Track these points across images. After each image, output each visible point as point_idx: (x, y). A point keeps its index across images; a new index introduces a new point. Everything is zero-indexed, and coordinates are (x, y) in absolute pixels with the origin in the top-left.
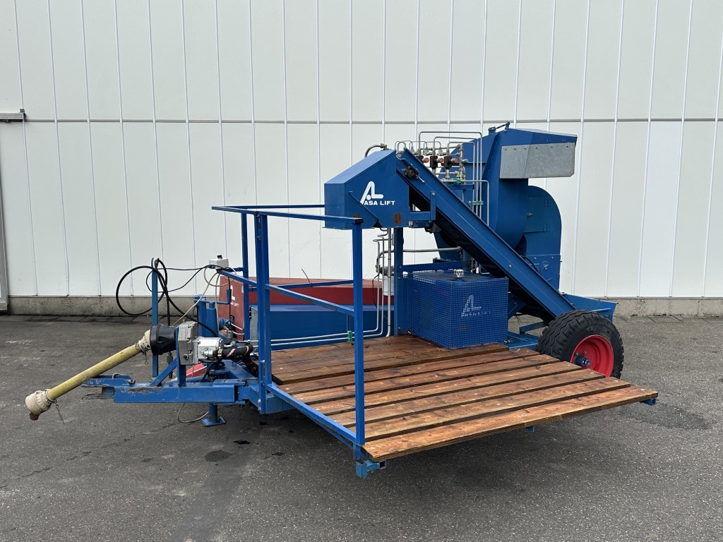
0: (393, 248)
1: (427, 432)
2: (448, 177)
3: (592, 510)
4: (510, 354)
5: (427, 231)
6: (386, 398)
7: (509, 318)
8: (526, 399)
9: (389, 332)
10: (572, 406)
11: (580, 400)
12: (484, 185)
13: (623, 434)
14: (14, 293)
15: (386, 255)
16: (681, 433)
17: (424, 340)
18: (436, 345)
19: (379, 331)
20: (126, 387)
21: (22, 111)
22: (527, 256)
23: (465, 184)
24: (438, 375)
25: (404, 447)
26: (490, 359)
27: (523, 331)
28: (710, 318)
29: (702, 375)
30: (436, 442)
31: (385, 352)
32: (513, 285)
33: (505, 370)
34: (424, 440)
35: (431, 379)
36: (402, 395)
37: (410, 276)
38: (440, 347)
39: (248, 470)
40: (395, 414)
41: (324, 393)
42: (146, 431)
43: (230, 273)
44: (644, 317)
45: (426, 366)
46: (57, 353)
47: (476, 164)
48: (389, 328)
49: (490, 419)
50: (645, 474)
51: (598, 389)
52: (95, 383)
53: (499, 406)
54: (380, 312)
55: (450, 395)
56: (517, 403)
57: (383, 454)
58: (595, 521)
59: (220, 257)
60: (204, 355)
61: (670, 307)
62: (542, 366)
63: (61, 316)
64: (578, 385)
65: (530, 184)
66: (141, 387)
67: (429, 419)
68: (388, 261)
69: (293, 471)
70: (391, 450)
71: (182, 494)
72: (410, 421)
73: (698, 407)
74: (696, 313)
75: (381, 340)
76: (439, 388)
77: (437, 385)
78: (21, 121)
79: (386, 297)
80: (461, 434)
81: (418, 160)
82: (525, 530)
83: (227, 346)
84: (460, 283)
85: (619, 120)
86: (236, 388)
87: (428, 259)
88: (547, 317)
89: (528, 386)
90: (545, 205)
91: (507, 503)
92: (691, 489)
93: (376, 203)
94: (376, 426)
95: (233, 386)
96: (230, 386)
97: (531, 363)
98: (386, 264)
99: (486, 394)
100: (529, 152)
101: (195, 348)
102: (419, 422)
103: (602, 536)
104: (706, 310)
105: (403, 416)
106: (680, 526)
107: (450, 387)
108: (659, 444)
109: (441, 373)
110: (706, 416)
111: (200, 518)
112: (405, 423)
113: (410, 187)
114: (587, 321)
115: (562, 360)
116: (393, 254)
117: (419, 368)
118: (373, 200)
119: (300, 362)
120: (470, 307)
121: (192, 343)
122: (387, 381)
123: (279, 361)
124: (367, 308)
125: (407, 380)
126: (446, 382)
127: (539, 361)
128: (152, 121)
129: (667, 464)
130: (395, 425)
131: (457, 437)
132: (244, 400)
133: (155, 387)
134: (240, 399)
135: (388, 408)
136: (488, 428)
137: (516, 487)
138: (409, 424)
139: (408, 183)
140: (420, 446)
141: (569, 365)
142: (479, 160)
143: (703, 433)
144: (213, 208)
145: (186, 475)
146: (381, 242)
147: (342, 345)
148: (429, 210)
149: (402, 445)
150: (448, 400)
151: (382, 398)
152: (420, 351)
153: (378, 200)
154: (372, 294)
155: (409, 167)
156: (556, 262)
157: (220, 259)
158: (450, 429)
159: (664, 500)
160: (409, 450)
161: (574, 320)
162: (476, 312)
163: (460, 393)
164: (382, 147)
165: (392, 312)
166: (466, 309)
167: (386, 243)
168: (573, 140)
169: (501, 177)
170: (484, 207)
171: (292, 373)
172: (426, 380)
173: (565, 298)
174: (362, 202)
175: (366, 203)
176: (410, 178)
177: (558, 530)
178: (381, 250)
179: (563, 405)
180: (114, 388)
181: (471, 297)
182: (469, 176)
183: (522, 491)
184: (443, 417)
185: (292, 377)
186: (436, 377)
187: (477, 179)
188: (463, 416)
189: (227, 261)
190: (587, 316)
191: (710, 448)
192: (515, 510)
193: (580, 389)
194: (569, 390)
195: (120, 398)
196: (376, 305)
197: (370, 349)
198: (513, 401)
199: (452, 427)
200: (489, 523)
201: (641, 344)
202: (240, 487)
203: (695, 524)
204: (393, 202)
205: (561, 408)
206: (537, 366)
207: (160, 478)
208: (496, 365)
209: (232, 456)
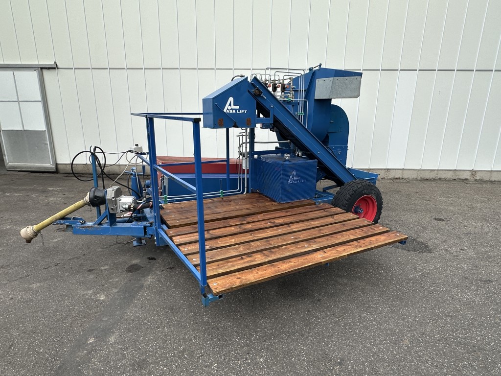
0: (248, 140)
1: (255, 270)
2: (283, 97)
3: (364, 317)
4: (316, 207)
5: (271, 130)
6: (233, 240)
7: (317, 182)
8: (324, 242)
9: (246, 191)
10: (354, 247)
11: (359, 242)
12: (305, 102)
13: (381, 256)
14: (59, 162)
15: (244, 145)
16: (416, 255)
17: (266, 196)
18: (272, 200)
19: (239, 191)
20: (79, 225)
21: (55, 62)
22: (329, 146)
23: (293, 102)
24: (270, 222)
25: (238, 283)
26: (304, 211)
27: (325, 190)
28: (423, 180)
29: (423, 215)
30: (261, 279)
31: (240, 205)
32: (320, 163)
33: (313, 219)
34: (252, 277)
35: (265, 226)
36: (244, 238)
37: (259, 157)
38: (275, 202)
39: (150, 280)
40: (236, 254)
41: (194, 236)
42: (98, 249)
44: (388, 179)
45: (264, 215)
46: (71, 196)
47: (300, 90)
48: (246, 188)
49: (300, 258)
50: (396, 287)
51: (370, 234)
52: (60, 223)
53: (307, 247)
54: (240, 179)
55: (276, 238)
56: (318, 244)
57: (221, 290)
58: (366, 328)
59: (137, 145)
60: (123, 208)
61: (403, 174)
62: (335, 216)
63: (84, 174)
64: (357, 231)
65: (333, 103)
66: (88, 226)
67: (259, 259)
68: (246, 149)
69: (176, 282)
70: (227, 286)
71: (102, 298)
72: (246, 260)
73: (424, 237)
74: (416, 177)
75: (241, 196)
76: (269, 233)
77: (268, 230)
78: (55, 68)
79: (244, 170)
80: (279, 272)
81: (264, 86)
82: (319, 336)
83: (140, 202)
84: (287, 163)
85: (382, 70)
86: (145, 228)
87: (272, 147)
88: (340, 183)
89: (326, 231)
90: (340, 116)
91: (309, 311)
92: (428, 301)
93: (234, 111)
94: (222, 264)
95: (143, 227)
96: (140, 226)
97: (329, 214)
98: (244, 151)
99: (299, 238)
100: (333, 82)
101: (118, 203)
102: (251, 261)
103: (371, 342)
104: (421, 176)
105: (241, 256)
106: (424, 334)
107: (277, 232)
108: (403, 264)
109: (272, 221)
110: (430, 244)
111: (106, 319)
112: (242, 261)
113: (257, 102)
114: (363, 187)
115: (347, 212)
116: (248, 145)
117: (259, 217)
118: (232, 109)
119: (187, 211)
120: (293, 178)
121: (116, 200)
122: (237, 227)
123: (174, 210)
124: (232, 176)
125: (249, 226)
126: (275, 228)
127: (334, 212)
128: (125, 69)
129: (410, 280)
130: (235, 263)
131: (275, 274)
132: (150, 235)
133: (96, 226)
134: (147, 234)
135: (233, 249)
136: (298, 266)
137: (315, 297)
138: (244, 263)
139: (256, 99)
140: (249, 282)
141: (351, 215)
142: (303, 88)
143: (430, 255)
144: (132, 114)
145: (110, 283)
146: (241, 137)
147: (216, 199)
148: (270, 117)
149: (235, 281)
150: (274, 242)
151: (231, 241)
152: (261, 204)
153: (236, 110)
154: (235, 168)
155: (256, 88)
156: (345, 149)
157: (137, 147)
158: (272, 268)
159: (411, 309)
160: (241, 286)
161: (356, 186)
162: (297, 180)
163: (282, 237)
164: (240, 76)
165: (248, 179)
166: (291, 179)
167: (244, 137)
168: (360, 75)
169: (316, 98)
170: (305, 116)
171: (178, 220)
172: (262, 226)
173: (349, 171)
174: (225, 111)
175: (228, 111)
176: (257, 96)
177: (341, 336)
178: (241, 143)
179: (348, 247)
180: (72, 226)
181: (294, 172)
182: (296, 96)
183: (319, 300)
184: (269, 256)
185: (177, 223)
186: (269, 224)
187: (301, 98)
188: (282, 256)
189: (141, 148)
190: (363, 184)
191: (435, 267)
192: (313, 317)
193: (359, 233)
194: (352, 234)
195: (76, 232)
196: (238, 174)
197: (232, 202)
198: (316, 244)
199: (273, 265)
200: (295, 329)
201: (388, 195)
202: (140, 294)
203: (434, 332)
204: (246, 111)
205: (347, 249)
206: (332, 216)
207: (93, 285)
208: (307, 215)
209: (142, 269)
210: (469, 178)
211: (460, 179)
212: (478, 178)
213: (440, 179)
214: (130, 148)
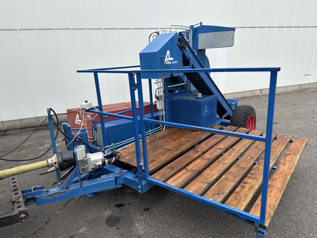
9: (165, 127)
11: (290, 151)
19: (161, 127)
20: (44, 195)
36: (219, 168)
40: (234, 184)
43: (93, 110)
47: (190, 43)
51: (286, 142)
54: (161, 118)
55: (239, 161)
59: (86, 101)
60: (95, 165)
66: (54, 192)
77: (226, 156)
83: (105, 155)
86: (116, 179)
93: (170, 63)
94: (236, 196)
95: (113, 178)
96: (111, 179)
100: (215, 36)
101: (89, 162)
102: (252, 187)
107: (232, 156)
109: (217, 147)
113: (182, 53)
117: (204, 146)
118: (169, 61)
120: (206, 111)
121: (87, 160)
130: (244, 192)
132: (121, 185)
133: (64, 190)
134: (118, 184)
138: (249, 190)
139: (182, 51)
142: (191, 41)
144: (78, 71)
147: (150, 138)
148: (189, 65)
152: (191, 136)
153: (171, 61)
155: (183, 42)
157: (87, 104)
164: (157, 33)
169: (199, 49)
174: (165, 62)
175: (167, 63)
176: (183, 48)
179: (290, 156)
180: (35, 198)
181: (206, 106)
186: (219, 151)
189: (91, 104)
204: (177, 62)
205: (292, 158)
209: (121, 219)
210: (259, 94)
211: (255, 96)
212: (264, 94)
213: (245, 97)
214: (81, 105)
